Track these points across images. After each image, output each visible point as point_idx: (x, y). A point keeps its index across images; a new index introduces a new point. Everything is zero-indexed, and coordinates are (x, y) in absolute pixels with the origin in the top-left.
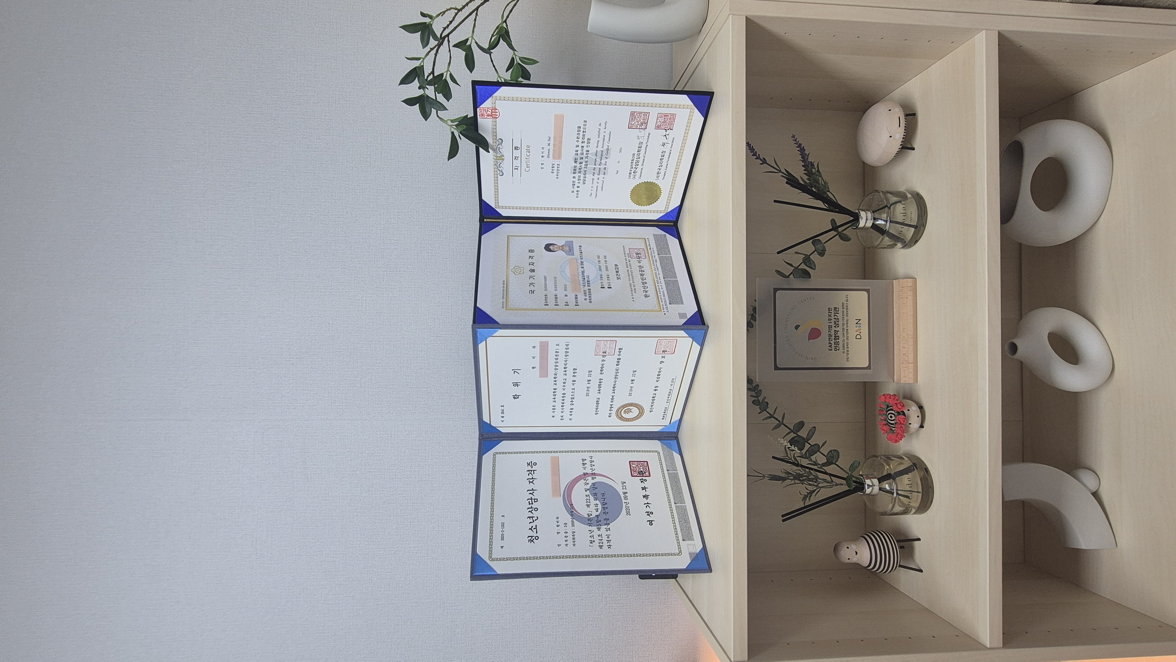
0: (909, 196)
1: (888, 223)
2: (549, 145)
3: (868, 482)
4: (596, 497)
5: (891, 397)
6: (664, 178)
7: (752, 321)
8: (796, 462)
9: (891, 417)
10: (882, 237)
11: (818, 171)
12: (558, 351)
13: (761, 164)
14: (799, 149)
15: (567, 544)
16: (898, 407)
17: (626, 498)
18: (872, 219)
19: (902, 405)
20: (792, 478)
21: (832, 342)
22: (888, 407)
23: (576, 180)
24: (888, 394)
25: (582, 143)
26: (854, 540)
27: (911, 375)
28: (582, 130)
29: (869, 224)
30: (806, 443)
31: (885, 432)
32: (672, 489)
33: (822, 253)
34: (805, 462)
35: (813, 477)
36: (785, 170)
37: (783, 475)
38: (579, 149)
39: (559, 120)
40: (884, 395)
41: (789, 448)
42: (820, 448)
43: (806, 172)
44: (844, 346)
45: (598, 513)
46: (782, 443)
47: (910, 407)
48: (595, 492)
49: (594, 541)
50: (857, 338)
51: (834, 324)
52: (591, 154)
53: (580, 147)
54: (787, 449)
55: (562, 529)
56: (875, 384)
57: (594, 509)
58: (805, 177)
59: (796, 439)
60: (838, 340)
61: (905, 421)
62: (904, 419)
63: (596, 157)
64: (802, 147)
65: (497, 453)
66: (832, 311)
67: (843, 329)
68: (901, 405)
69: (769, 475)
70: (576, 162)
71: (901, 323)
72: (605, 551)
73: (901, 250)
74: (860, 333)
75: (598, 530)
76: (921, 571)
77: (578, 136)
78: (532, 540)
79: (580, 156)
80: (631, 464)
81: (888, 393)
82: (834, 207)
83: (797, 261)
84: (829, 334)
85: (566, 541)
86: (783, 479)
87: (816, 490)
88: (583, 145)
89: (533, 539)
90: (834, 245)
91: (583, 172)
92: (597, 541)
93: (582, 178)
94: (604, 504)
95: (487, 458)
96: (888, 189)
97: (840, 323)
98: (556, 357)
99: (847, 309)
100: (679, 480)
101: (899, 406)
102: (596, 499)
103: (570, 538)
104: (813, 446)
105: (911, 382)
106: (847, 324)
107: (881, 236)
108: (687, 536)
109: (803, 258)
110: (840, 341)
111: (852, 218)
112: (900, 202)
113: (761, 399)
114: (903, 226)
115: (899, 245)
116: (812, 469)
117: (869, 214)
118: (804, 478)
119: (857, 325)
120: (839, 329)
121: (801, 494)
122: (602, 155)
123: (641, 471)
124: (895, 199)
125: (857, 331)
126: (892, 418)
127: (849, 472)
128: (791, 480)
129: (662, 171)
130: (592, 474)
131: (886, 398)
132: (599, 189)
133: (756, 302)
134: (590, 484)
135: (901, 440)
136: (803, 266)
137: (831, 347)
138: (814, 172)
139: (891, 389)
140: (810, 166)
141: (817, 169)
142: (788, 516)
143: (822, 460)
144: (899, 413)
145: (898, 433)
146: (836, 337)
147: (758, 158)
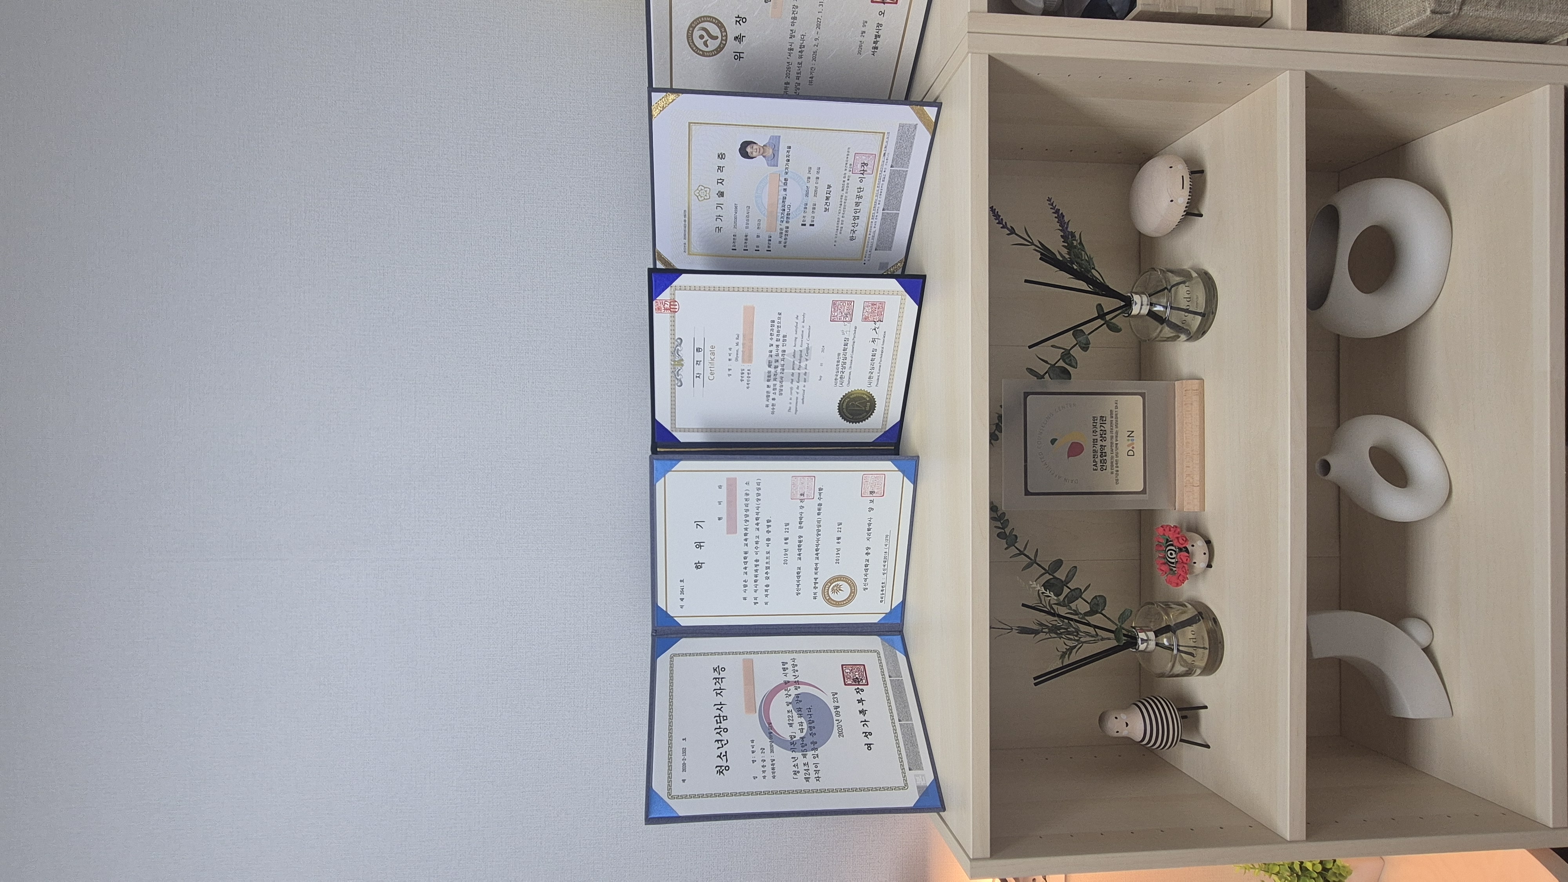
0: (1194, 275)
1: (1169, 310)
2: (737, 344)
3: (1142, 635)
4: (800, 713)
5: (1172, 529)
6: (877, 384)
7: (997, 432)
8: (1052, 611)
9: (1171, 554)
10: (1160, 327)
11: (1081, 243)
12: (748, 492)
13: (1008, 234)
14: (1056, 215)
15: (765, 776)
16: (1179, 543)
17: (838, 714)
18: (1148, 305)
19: (1185, 539)
20: (1047, 630)
21: (1098, 460)
22: (1167, 541)
23: (771, 389)
24: (1167, 526)
25: (777, 341)
26: (1125, 708)
27: (1197, 502)
28: (776, 324)
29: (1145, 311)
30: (1065, 587)
31: (1164, 573)
32: (896, 702)
33: (1085, 348)
34: (1063, 611)
35: (1073, 630)
36: (1039, 242)
37: (1036, 627)
38: (774, 348)
39: (749, 313)
40: (1162, 527)
41: (1043, 593)
42: (1082, 594)
43: (1066, 244)
44: (1112, 466)
45: (803, 735)
46: (1035, 588)
47: (1195, 542)
48: (800, 705)
49: (799, 772)
50: (1129, 454)
51: (1101, 437)
52: (787, 355)
53: (774, 346)
54: (1041, 595)
55: (758, 756)
56: (1152, 512)
57: (797, 729)
58: (1064, 251)
59: (1052, 581)
60: (1104, 458)
61: (1189, 559)
62: (1187, 556)
63: (794, 359)
64: (1060, 213)
65: (675, 655)
66: (1098, 421)
67: (1112, 443)
68: (1183, 540)
69: (1018, 627)
70: (770, 366)
71: (1184, 435)
72: (813, 784)
73: (1186, 343)
74: (1133, 448)
75: (804, 757)
76: (1208, 747)
77: (772, 332)
78: (721, 770)
79: (774, 358)
80: (844, 669)
81: (1167, 524)
82: (1101, 289)
83: (1054, 356)
84: (1093, 450)
85: (764, 772)
86: (1035, 632)
87: (1076, 646)
88: (778, 343)
89: (723, 770)
90: (1100, 337)
91: (779, 379)
92: (802, 772)
93: (778, 387)
94: (810, 722)
95: (663, 661)
96: (1169, 267)
97: (1108, 436)
98: (746, 503)
99: (1117, 418)
100: (904, 690)
101: (1181, 541)
102: (800, 716)
103: (768, 768)
104: (1074, 590)
105: (1196, 511)
106: (1117, 437)
107: (1160, 325)
108: (915, 764)
109: (1062, 353)
110: (1108, 458)
111: (1123, 303)
112: (1184, 282)
113: (1008, 531)
114: (1187, 314)
115: (1183, 337)
116: (1072, 620)
117: (1145, 299)
118: (1061, 631)
119: (1129, 438)
120: (1107, 443)
121: (1058, 651)
122: (801, 356)
123: (857, 678)
124: (1178, 279)
125: (1129, 446)
126: (1173, 556)
127: (1118, 623)
128: (1045, 634)
129: (875, 375)
130: (795, 682)
131: (1164, 530)
132: (800, 401)
133: (1002, 408)
134: (793, 696)
135: (1183, 583)
136: (1061, 363)
137: (1097, 467)
138: (1075, 244)
139: (1171, 519)
140: (1070, 237)
141: (1079, 241)
142: (1040, 679)
143: (1084, 608)
144: (1180, 550)
145: (1180, 574)
146: (1103, 454)
147: (1004, 227)
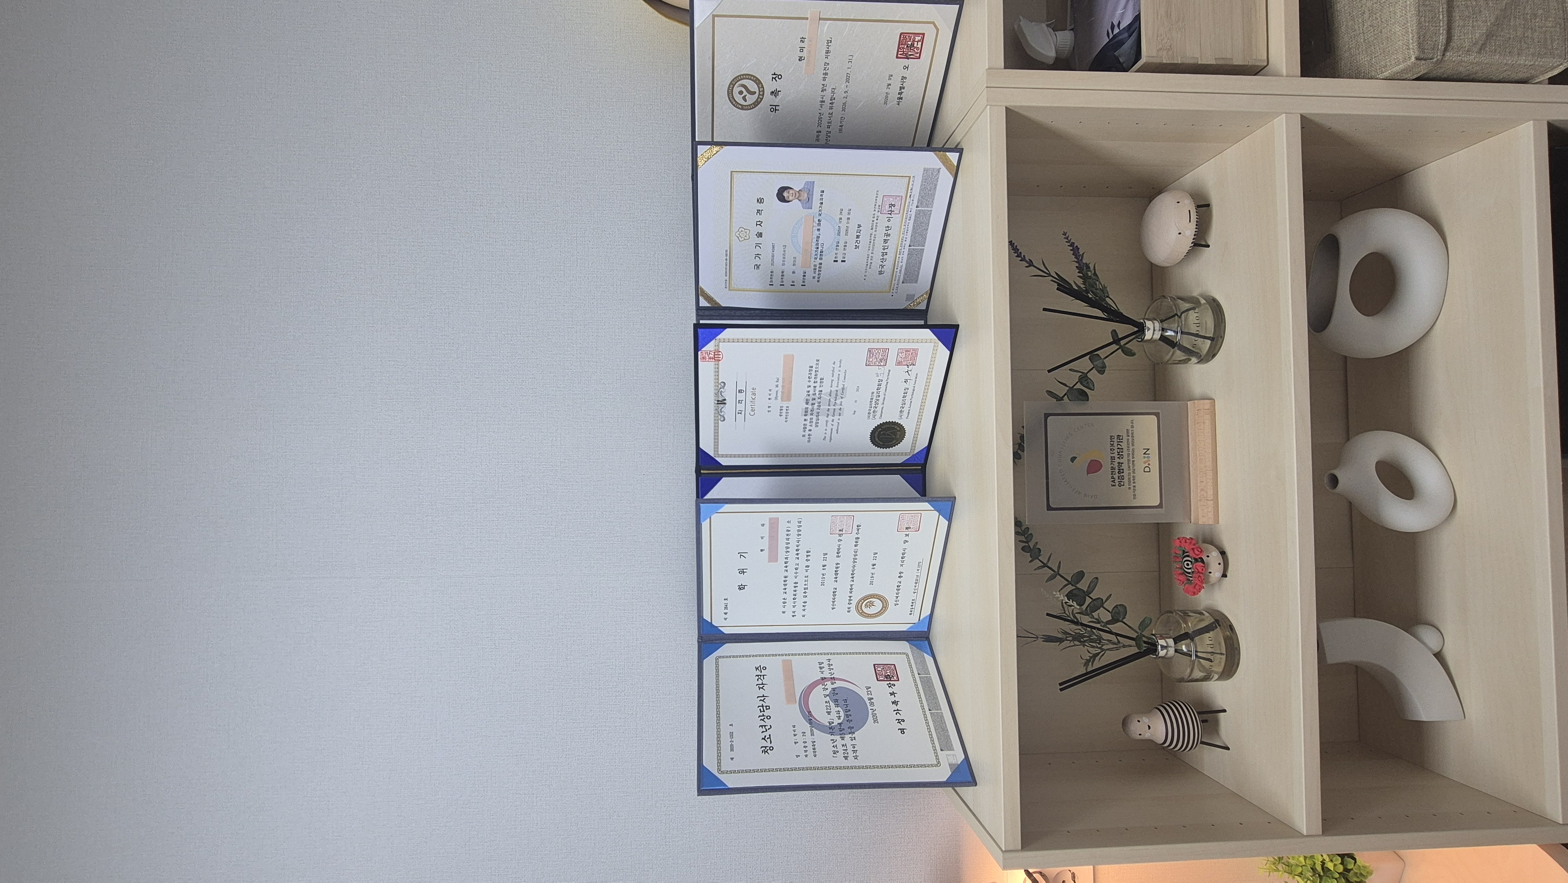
0: (1203, 301)
1: (1179, 334)
2: (777, 386)
3: (1162, 642)
4: (837, 703)
5: (1187, 541)
7: (1019, 452)
8: (1075, 620)
9: (1188, 565)
10: (1172, 350)
11: (1095, 274)
12: (789, 529)
13: (1027, 267)
14: (1071, 248)
15: (807, 755)
16: (1195, 554)
17: (872, 705)
18: (1160, 330)
19: (1200, 550)
20: (1071, 639)
21: (1116, 476)
22: (1184, 552)
23: (808, 423)
24: (1183, 538)
25: (814, 383)
26: (1147, 711)
27: (1211, 515)
28: (814, 369)
29: (1157, 336)
30: (1087, 597)
31: (1182, 582)
32: (925, 695)
33: (1102, 370)
34: (1085, 620)
35: (1096, 638)
36: (1055, 272)
37: (1060, 636)
38: (812, 389)
39: (789, 361)
40: (1178, 539)
41: (1066, 603)
42: (1103, 603)
43: (1081, 275)
44: (1130, 482)
45: (840, 721)
46: (1058, 597)
47: (1210, 553)
48: (836, 697)
49: (838, 752)
50: (1145, 470)
51: (1118, 455)
52: (824, 394)
53: (812, 387)
54: (1064, 605)
55: (800, 738)
56: (1169, 525)
57: (835, 716)
58: (1080, 282)
59: (1074, 592)
60: (1122, 474)
61: (1204, 569)
62: (1203, 566)
63: (830, 397)
64: (1075, 245)
65: (720, 658)
66: (1115, 440)
67: (1129, 460)
68: (1198, 551)
69: (1043, 635)
70: (807, 403)
71: (1198, 452)
72: (851, 762)
73: (1197, 365)
74: (1149, 464)
75: (842, 740)
76: (1228, 749)
77: (810, 376)
78: (766, 750)
79: (812, 396)
80: (876, 668)
81: (1182, 536)
82: (1115, 316)
83: (1072, 379)
84: (1111, 467)
85: (806, 751)
86: (1060, 640)
87: (1099, 653)
88: (815, 385)
89: (768, 750)
90: (1115, 360)
91: (815, 414)
92: (841, 752)
93: (814, 420)
94: (846, 711)
95: (709, 663)
96: (1179, 295)
97: (1125, 454)
98: (788, 537)
99: (1133, 436)
100: (933, 684)
101: (1197, 552)
102: (837, 706)
103: (810, 749)
104: (1095, 600)
105: (1210, 523)
106: (1133, 454)
107: (1172, 349)
108: (946, 745)
109: (1079, 376)
110: (1125, 474)
111: (1136, 329)
112: (1194, 309)
113: (1031, 545)
114: (1197, 339)
115: (1194, 360)
116: (1094, 628)
117: (1157, 324)
118: (1085, 639)
119: (1145, 455)
120: (1124, 460)
121: (1082, 658)
122: (837, 395)
123: (888, 675)
124: (1187, 306)
125: (1145, 463)
126: (1189, 567)
127: (1138, 631)
128: (1069, 642)
129: (906, 410)
130: (831, 678)
131: (1181, 542)
132: (834, 431)
133: (1024, 428)
134: (830, 690)
135: (1200, 592)
136: (1079, 386)
137: (1115, 483)
138: (1090, 275)
139: (1188, 532)
140: (1085, 268)
141: (1093, 272)
142: (1066, 685)
143: (1105, 616)
144: (1196, 560)
145: (1197, 584)
146: (1121, 471)
147: (1023, 259)
